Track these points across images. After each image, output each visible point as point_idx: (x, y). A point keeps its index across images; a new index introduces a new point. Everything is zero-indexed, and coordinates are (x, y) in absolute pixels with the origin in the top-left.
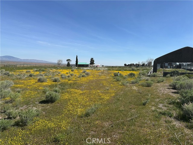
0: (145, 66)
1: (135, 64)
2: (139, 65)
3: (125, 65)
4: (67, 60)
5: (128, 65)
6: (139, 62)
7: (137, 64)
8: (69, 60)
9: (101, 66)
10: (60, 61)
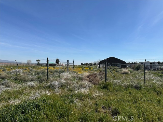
0: (96, 65)
1: (89, 63)
2: (92, 64)
3: (82, 64)
4: (37, 61)
5: (84, 64)
6: (92, 62)
7: (90, 63)
8: (39, 60)
9: (65, 65)
10: (29, 61)
